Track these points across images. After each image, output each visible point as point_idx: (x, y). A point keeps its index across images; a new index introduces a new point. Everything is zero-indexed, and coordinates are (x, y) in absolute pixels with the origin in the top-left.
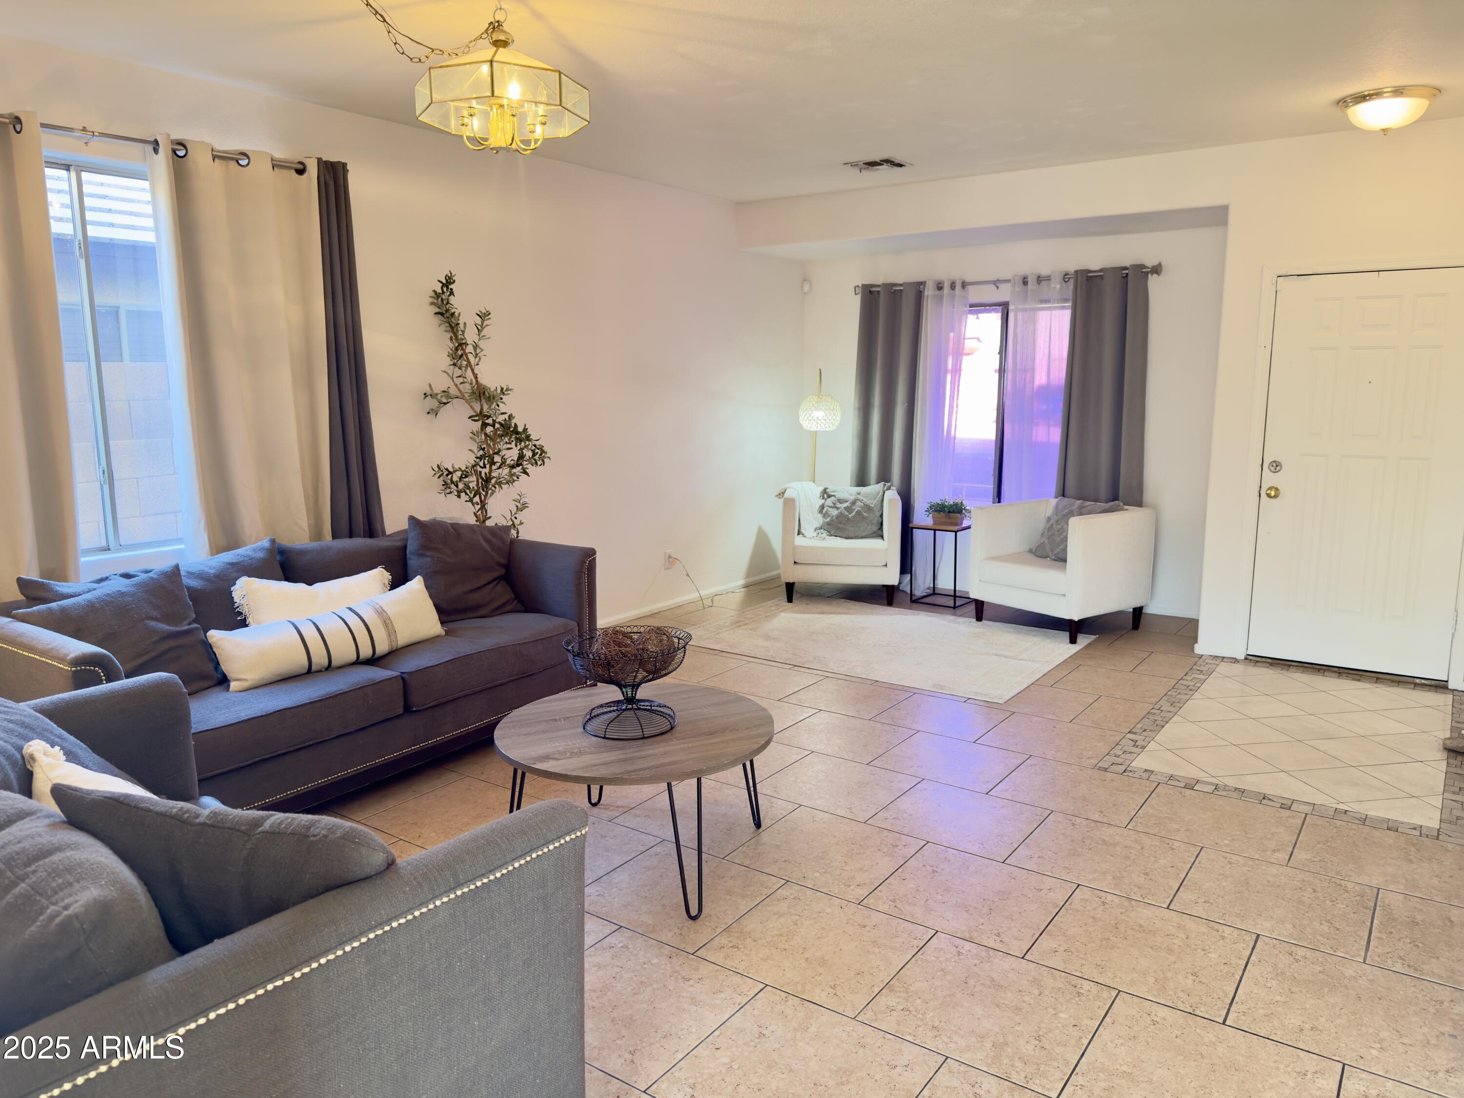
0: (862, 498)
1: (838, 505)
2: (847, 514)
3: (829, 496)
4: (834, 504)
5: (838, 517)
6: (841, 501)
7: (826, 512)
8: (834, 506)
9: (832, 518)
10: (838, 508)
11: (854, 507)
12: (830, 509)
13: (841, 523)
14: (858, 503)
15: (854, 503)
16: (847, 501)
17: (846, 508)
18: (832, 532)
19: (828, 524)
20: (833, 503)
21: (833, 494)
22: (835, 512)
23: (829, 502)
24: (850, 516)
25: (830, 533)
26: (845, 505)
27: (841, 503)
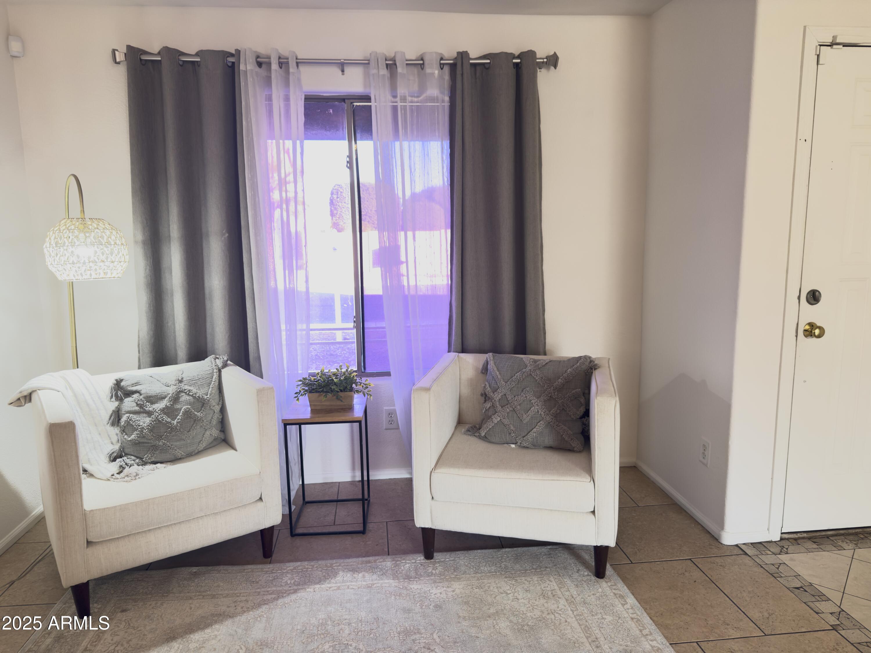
0: (187, 387)
1: (149, 407)
2: (169, 420)
3: (129, 394)
4: (141, 406)
5: (152, 428)
6: (152, 399)
7: (128, 422)
8: (142, 410)
9: (142, 431)
10: (149, 414)
11: (178, 406)
12: (134, 417)
13: (160, 438)
14: (184, 398)
15: (176, 398)
16: (164, 398)
17: (166, 411)
18: (146, 458)
19: (135, 443)
20: (137, 405)
21: (134, 388)
22: (145, 421)
23: (129, 404)
24: (175, 422)
25: (141, 459)
26: (161, 405)
27: (152, 403)
